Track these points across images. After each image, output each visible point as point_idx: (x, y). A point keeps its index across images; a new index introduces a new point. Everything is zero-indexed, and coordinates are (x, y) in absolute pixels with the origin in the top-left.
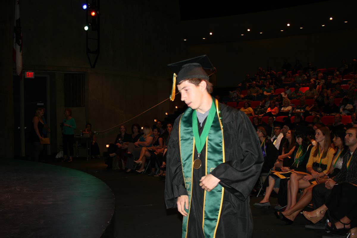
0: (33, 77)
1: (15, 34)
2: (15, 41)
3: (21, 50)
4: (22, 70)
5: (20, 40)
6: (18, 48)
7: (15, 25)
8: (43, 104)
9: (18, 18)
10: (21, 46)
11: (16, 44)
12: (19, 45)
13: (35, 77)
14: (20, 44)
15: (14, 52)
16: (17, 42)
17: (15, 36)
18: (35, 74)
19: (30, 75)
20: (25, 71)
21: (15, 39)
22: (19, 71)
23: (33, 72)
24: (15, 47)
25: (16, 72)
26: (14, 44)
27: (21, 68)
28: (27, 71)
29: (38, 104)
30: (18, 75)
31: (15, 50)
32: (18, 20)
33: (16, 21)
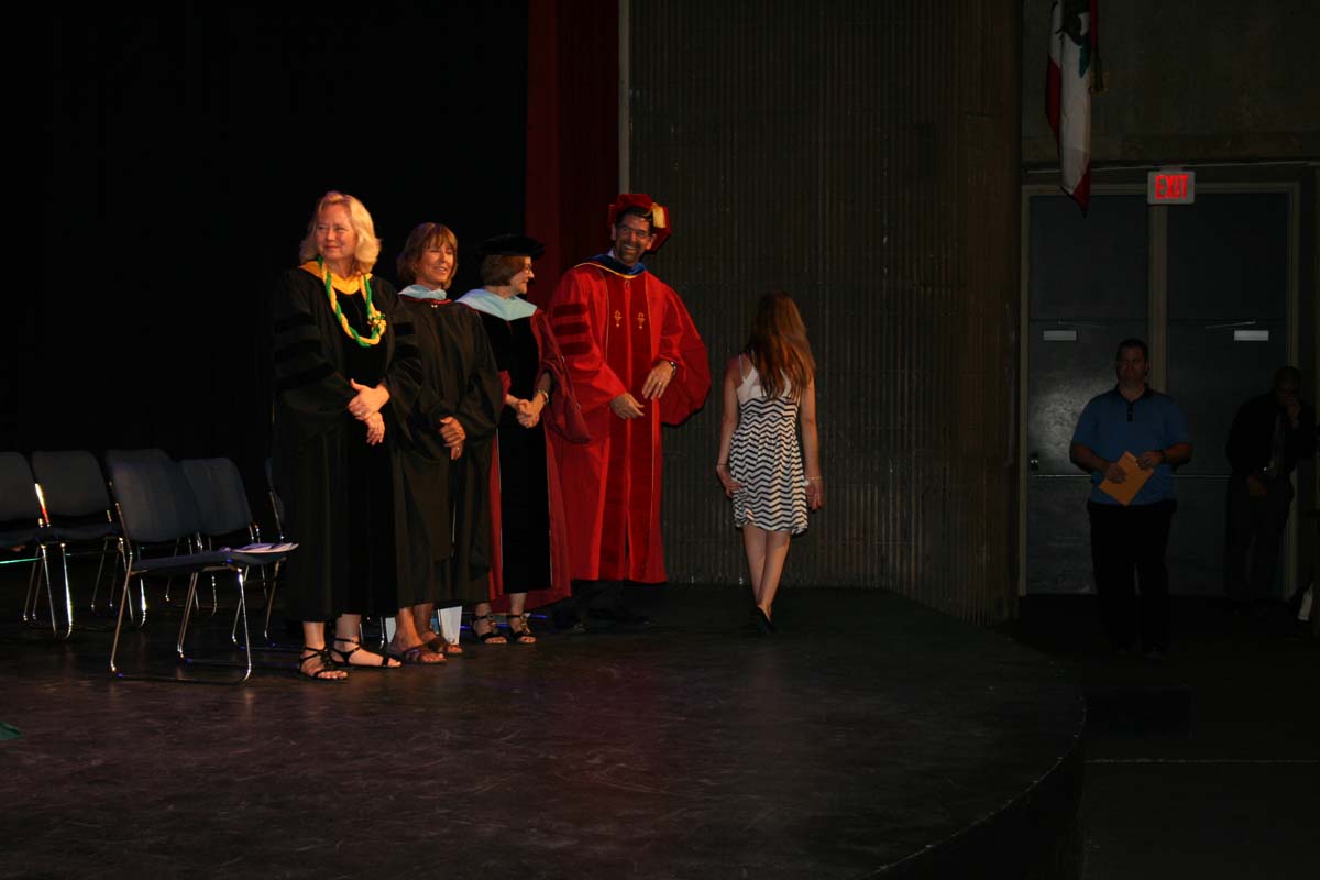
0: (1190, 199)
2: (1058, 24)
3: (1085, 64)
4: (1090, 167)
5: (1083, 17)
8: (1263, 335)
10: (1086, 43)
11: (1062, 38)
12: (1077, 39)
13: (1197, 195)
14: (1083, 32)
15: (1054, 79)
16: (1070, 26)
18: (1197, 180)
19: (1171, 186)
21: (1058, 11)
22: (1073, 174)
23: (1185, 169)
24: (1056, 55)
25: (1060, 178)
26: (1056, 38)
27: (1086, 154)
28: (1158, 170)
29: (1241, 335)
30: (1068, 193)
31: (1055, 66)
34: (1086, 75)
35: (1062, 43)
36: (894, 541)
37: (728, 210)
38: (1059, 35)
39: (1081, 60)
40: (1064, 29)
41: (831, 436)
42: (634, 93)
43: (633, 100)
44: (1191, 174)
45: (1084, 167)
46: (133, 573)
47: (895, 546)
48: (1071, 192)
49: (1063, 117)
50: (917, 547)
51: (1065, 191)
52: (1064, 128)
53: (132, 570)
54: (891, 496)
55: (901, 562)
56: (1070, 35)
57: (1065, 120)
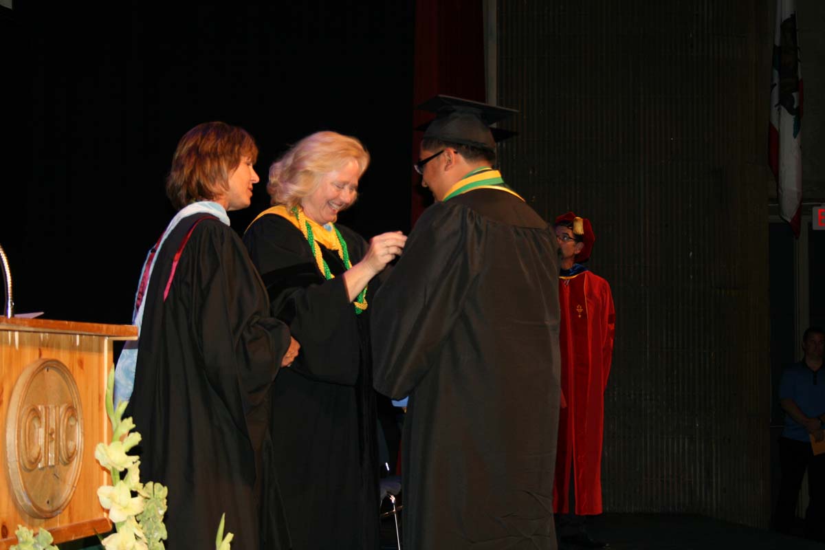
1: (776, 73)
2: (776, 101)
3: (797, 127)
4: (801, 203)
5: (795, 95)
6: (786, 123)
7: (777, 43)
9: (787, 15)
10: (798, 114)
11: (779, 109)
12: (791, 111)
14: (795, 106)
15: (773, 139)
16: (785, 101)
17: (776, 80)
20: (813, 206)
21: (776, 90)
22: (790, 207)
24: (775, 122)
25: (779, 210)
26: (775, 110)
27: (798, 193)
28: (820, 205)
30: (786, 221)
31: (775, 129)
32: (787, 20)
33: (781, 27)
34: (798, 136)
35: (780, 114)
36: (700, 477)
38: (777, 108)
39: (794, 125)
40: (781, 102)
41: (651, 400)
45: (797, 202)
47: (701, 482)
48: (789, 220)
49: (781, 165)
50: (717, 483)
51: (782, 219)
52: (781, 176)
54: (697, 444)
55: (706, 495)
56: (784, 106)
57: (782, 169)
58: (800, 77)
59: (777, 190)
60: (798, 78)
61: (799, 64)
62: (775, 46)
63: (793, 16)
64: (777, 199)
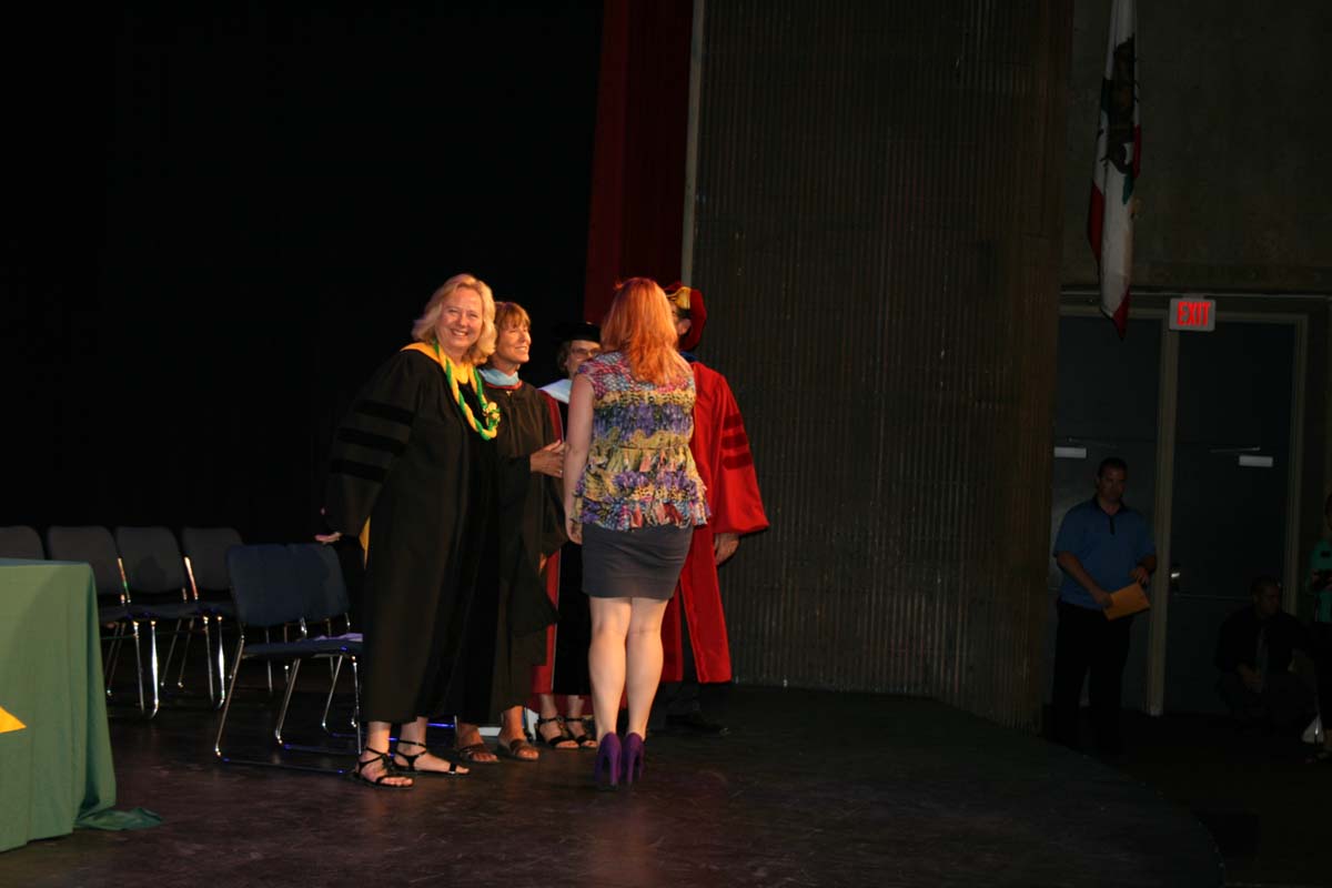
0: (1210, 326)
1: (1105, 115)
2: (1102, 151)
3: (1129, 190)
5: (1128, 146)
6: (1114, 184)
7: (1108, 77)
8: (1267, 462)
9: (1124, 40)
10: (1131, 172)
11: (1106, 165)
12: (1121, 168)
13: (1217, 324)
14: (1127, 162)
15: (1097, 204)
16: (1115, 154)
17: (1105, 125)
18: (1218, 308)
19: (1192, 313)
20: (1169, 298)
21: (1103, 139)
22: (1113, 298)
23: (1206, 298)
24: (1099, 181)
25: (1099, 301)
26: (1100, 165)
27: (1125, 279)
28: (1181, 297)
29: (1245, 460)
30: (1108, 317)
31: (1099, 192)
32: (1122, 46)
33: (1115, 54)
34: (1129, 202)
35: (1106, 171)
36: (939, 648)
37: (789, 317)
38: (1104, 162)
39: (1124, 188)
40: (1108, 157)
41: (880, 544)
42: (701, 198)
43: (699, 205)
44: (1212, 304)
45: (1123, 290)
46: (244, 657)
47: (939, 656)
48: (1111, 315)
49: (1105, 241)
50: (961, 657)
51: (1105, 314)
52: (1105, 254)
53: (243, 653)
54: (938, 605)
55: (945, 671)
56: (1114, 163)
57: (1106, 245)
58: (1136, 123)
59: (1099, 274)
60: (1132, 123)
61: (1137, 106)
62: (1104, 79)
63: (1131, 41)
64: (1098, 285)
